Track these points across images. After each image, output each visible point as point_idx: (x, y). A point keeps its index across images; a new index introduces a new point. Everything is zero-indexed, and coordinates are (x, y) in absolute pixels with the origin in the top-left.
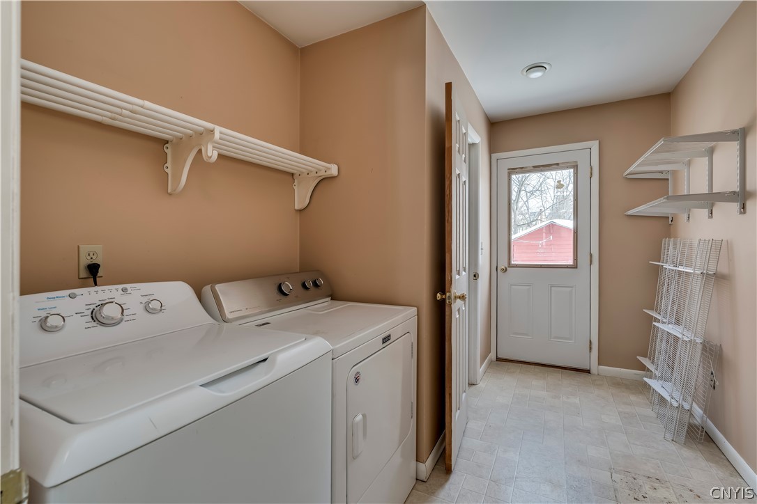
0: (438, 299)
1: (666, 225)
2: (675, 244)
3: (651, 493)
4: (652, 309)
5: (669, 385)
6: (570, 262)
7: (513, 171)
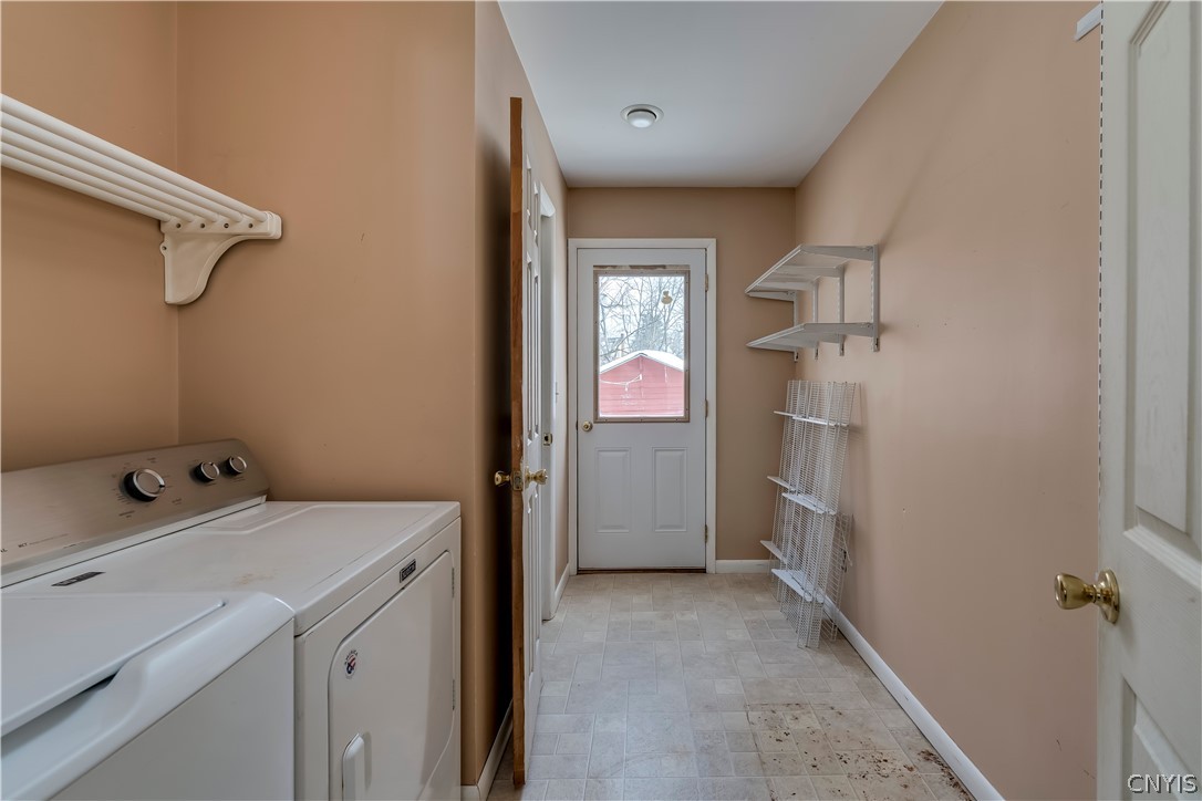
0: (497, 483)
1: (790, 363)
2: (803, 388)
3: (793, 726)
4: (777, 475)
5: (800, 575)
6: (681, 414)
7: (601, 270)
